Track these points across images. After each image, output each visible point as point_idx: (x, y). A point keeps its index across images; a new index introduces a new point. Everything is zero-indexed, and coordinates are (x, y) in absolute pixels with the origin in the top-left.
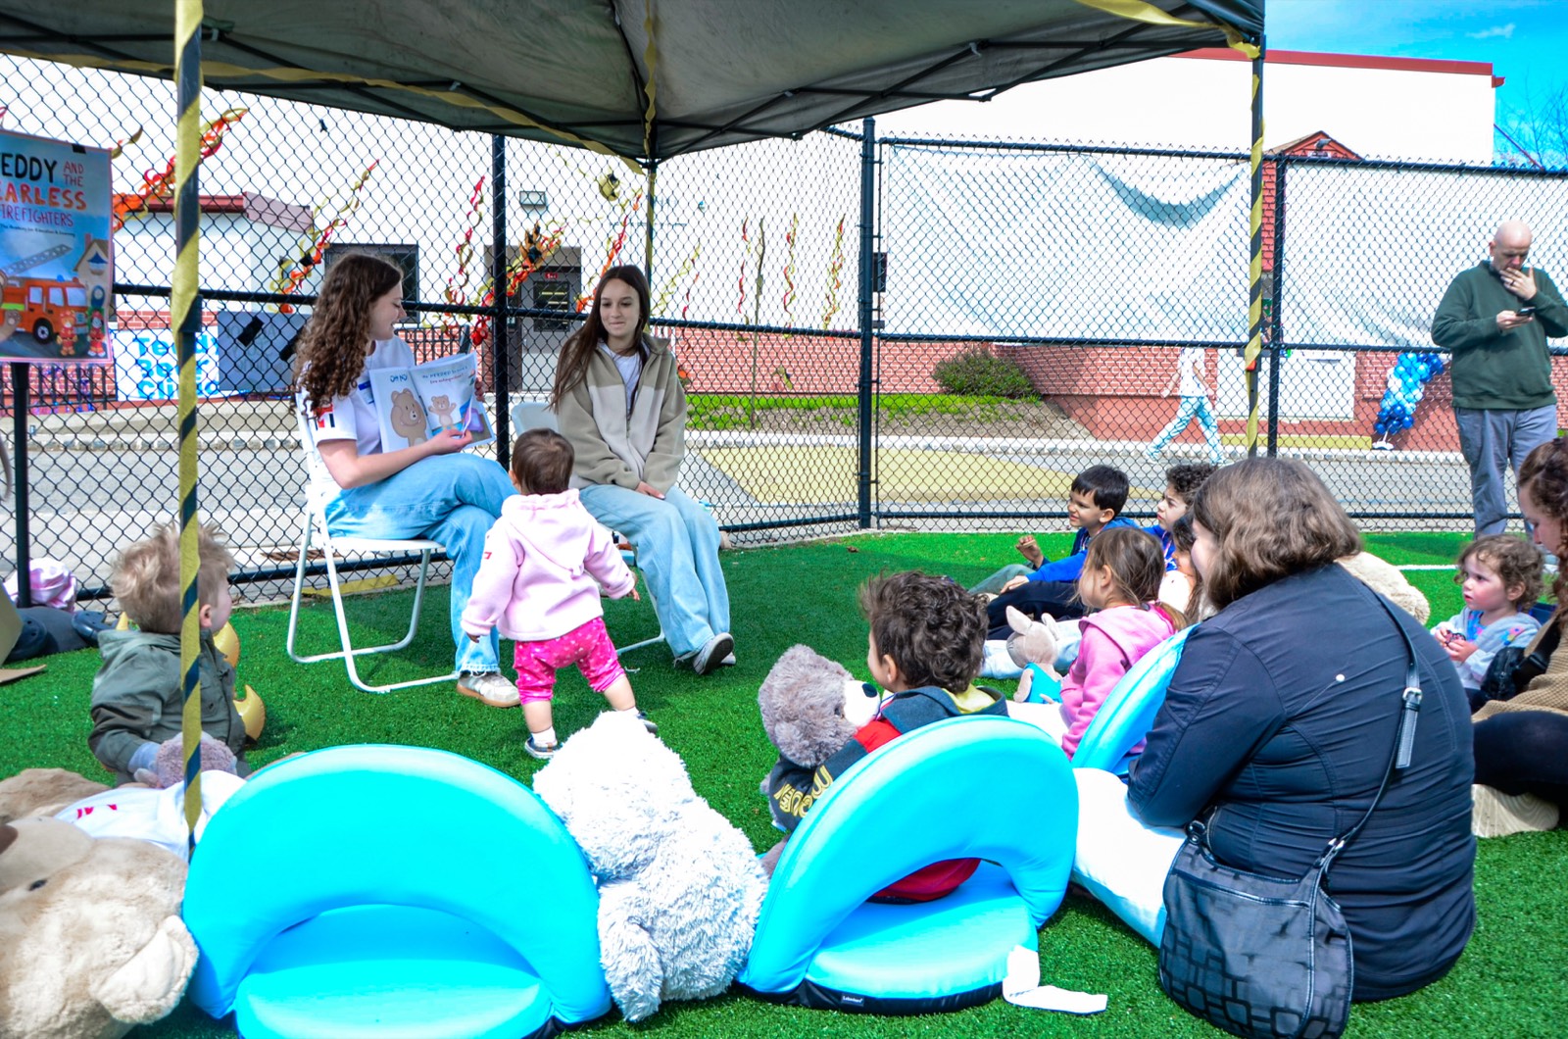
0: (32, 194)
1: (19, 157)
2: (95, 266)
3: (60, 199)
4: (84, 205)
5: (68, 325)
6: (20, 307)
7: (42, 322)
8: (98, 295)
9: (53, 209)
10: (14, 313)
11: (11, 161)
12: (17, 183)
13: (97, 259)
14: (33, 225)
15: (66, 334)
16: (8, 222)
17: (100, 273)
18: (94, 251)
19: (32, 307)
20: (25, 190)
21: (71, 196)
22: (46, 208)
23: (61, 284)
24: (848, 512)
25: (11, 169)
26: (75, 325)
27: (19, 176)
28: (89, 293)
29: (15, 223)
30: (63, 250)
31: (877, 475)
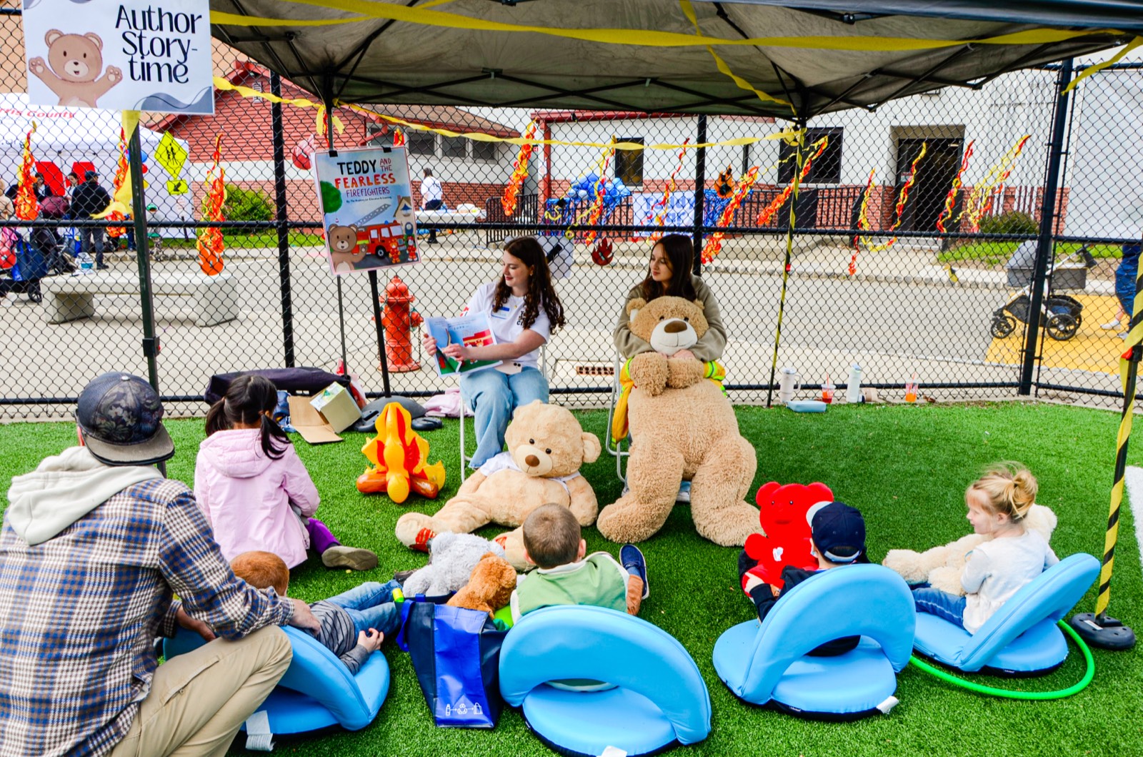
0: (365, 181)
1: (356, 162)
2: (404, 212)
3: (381, 180)
4: (394, 180)
5: (394, 247)
6: (367, 242)
7: (379, 247)
8: (409, 227)
9: (378, 186)
10: (364, 246)
11: (352, 166)
12: (356, 177)
13: (406, 208)
14: (368, 197)
15: (394, 252)
16: (354, 198)
17: (408, 215)
18: (403, 203)
19: (373, 241)
20: (361, 180)
21: (386, 177)
22: (374, 186)
23: (387, 225)
24: (1006, 381)
25: (352, 170)
26: (398, 246)
27: (357, 173)
28: (403, 228)
29: (358, 198)
30: (386, 207)
31: (1041, 353)
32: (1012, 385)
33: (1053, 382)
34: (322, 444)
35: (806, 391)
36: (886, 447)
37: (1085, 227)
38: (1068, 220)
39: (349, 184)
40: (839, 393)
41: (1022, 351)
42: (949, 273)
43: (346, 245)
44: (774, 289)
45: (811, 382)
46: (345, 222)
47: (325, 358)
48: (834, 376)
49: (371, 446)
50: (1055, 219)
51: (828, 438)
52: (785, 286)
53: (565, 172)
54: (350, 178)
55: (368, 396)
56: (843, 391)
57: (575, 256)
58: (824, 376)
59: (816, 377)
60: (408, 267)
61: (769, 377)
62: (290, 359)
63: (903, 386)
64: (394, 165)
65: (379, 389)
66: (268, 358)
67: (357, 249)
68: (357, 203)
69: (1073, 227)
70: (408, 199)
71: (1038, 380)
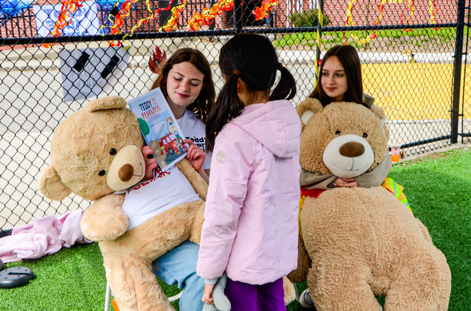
31: (463, 112)
32: (448, 137)
71: (462, 131)
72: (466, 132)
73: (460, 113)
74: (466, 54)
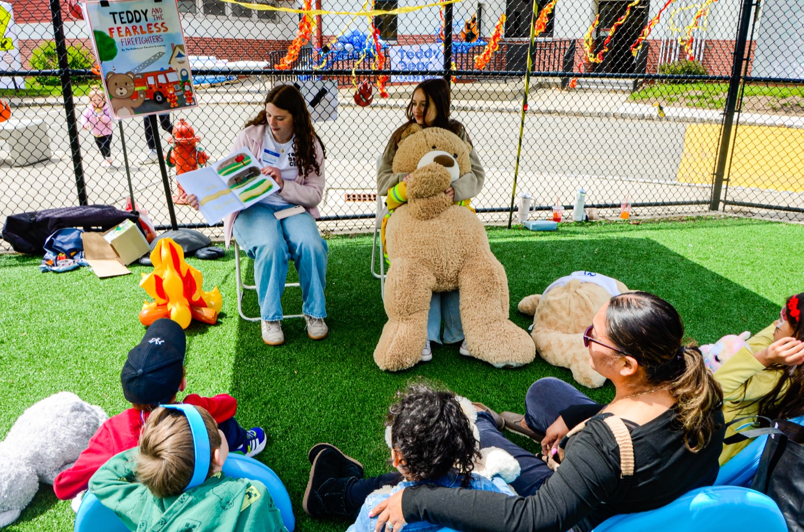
0: (138, 30)
1: (128, 12)
2: (179, 59)
3: (153, 28)
4: (167, 29)
5: (171, 92)
6: (145, 88)
7: (157, 93)
8: (184, 73)
9: (151, 35)
10: (142, 92)
11: (124, 15)
12: (130, 26)
13: (180, 55)
14: (142, 45)
15: (171, 97)
16: (129, 47)
17: (183, 62)
18: (177, 51)
19: (150, 87)
20: (135, 29)
21: (159, 26)
22: (147, 35)
23: (163, 72)
24: (701, 199)
25: (125, 20)
26: (175, 91)
27: (130, 22)
28: (179, 74)
29: (133, 47)
30: (161, 55)
31: (729, 176)
32: (705, 203)
33: (737, 199)
34: (112, 277)
35: (540, 212)
36: (611, 262)
37: (769, 69)
38: (756, 63)
39: (123, 33)
40: (566, 213)
41: (714, 174)
42: (657, 109)
43: (124, 91)
44: (513, 125)
45: (544, 205)
46: (122, 69)
47: (115, 196)
48: (563, 199)
49: (149, 280)
50: (744, 63)
51: (561, 254)
52: (523, 123)
53: (333, 27)
54: (123, 27)
55: (158, 229)
56: (570, 211)
57: (340, 99)
58: (555, 200)
59: (548, 200)
60: (187, 111)
61: (509, 201)
62: (83, 197)
63: (619, 206)
64: (165, 16)
65: (168, 222)
66: (62, 197)
67: (135, 95)
68: (133, 51)
69: (760, 69)
70: (181, 47)
71: (725, 198)
72: (729, 199)
73: (725, 177)
74: (739, 111)
